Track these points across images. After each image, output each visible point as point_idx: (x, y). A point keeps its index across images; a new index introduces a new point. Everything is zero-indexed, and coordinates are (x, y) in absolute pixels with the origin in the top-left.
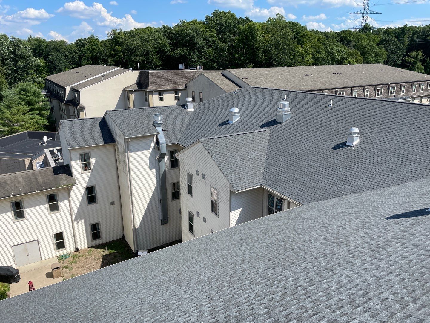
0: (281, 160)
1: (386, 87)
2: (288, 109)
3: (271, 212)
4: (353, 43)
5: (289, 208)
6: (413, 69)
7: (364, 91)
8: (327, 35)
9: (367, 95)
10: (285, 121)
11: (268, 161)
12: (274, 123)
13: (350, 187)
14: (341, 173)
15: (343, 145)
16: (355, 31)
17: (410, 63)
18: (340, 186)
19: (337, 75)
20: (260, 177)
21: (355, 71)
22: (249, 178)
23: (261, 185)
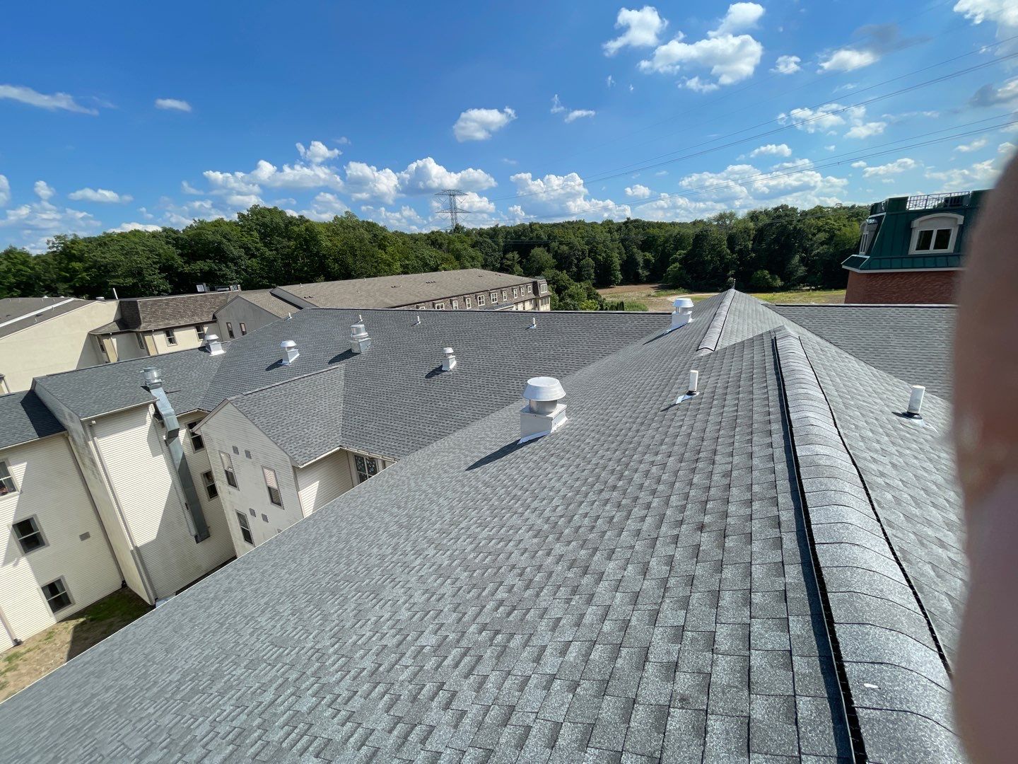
0: (365, 405)
1: (487, 294)
2: (364, 334)
4: (445, 247)
5: (385, 467)
6: (512, 273)
7: (465, 301)
8: (414, 238)
9: (469, 305)
10: (364, 350)
11: (348, 410)
12: (349, 354)
13: (452, 423)
14: (441, 406)
15: (438, 371)
16: (446, 232)
17: (508, 266)
18: (441, 424)
19: (431, 285)
20: (337, 435)
21: (451, 278)
22: (319, 441)
23: (340, 446)
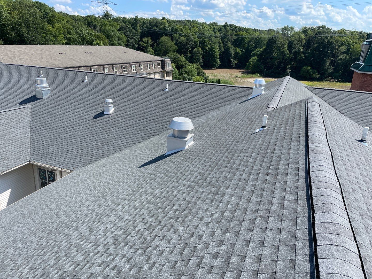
0: (47, 134)
1: (129, 65)
2: (46, 85)
3: (44, 184)
4: (98, 28)
5: (61, 176)
6: (146, 52)
7: (113, 69)
8: (75, 19)
9: (116, 72)
10: (46, 96)
11: (34, 137)
12: (34, 99)
13: (112, 148)
14: (103, 137)
15: (102, 114)
16: (99, 17)
18: (104, 149)
19: (89, 54)
20: (27, 154)
21: (103, 51)
22: (14, 157)
23: (29, 161)
